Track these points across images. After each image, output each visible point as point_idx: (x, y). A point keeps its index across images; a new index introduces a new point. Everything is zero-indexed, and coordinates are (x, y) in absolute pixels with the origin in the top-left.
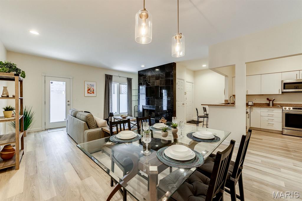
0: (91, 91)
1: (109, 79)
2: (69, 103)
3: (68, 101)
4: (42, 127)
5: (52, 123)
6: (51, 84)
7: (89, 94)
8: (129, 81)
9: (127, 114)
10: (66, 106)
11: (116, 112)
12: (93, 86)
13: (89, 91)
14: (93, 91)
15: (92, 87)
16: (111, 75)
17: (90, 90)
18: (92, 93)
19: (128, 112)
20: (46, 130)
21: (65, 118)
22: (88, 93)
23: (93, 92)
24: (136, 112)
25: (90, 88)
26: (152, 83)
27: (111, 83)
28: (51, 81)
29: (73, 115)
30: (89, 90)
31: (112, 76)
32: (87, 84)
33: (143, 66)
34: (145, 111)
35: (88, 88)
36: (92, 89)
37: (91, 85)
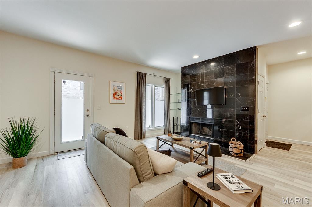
0: (118, 96)
1: (141, 78)
2: (88, 113)
3: (88, 111)
4: (49, 150)
5: (64, 143)
6: (63, 83)
7: (116, 100)
8: (167, 82)
9: (164, 128)
10: (84, 116)
11: (149, 126)
12: (121, 88)
13: (116, 96)
14: (122, 95)
15: (120, 90)
16: (144, 73)
17: (117, 94)
18: (119, 98)
19: (166, 125)
20: (56, 154)
21: (83, 136)
22: (114, 98)
23: (121, 98)
24: (176, 126)
25: (116, 91)
26: (207, 83)
27: (144, 84)
28: (63, 80)
29: (96, 136)
30: (115, 94)
31: (146, 74)
32: (114, 86)
33: (196, 57)
34: (193, 125)
35: (115, 91)
36: (120, 93)
37: (118, 86)
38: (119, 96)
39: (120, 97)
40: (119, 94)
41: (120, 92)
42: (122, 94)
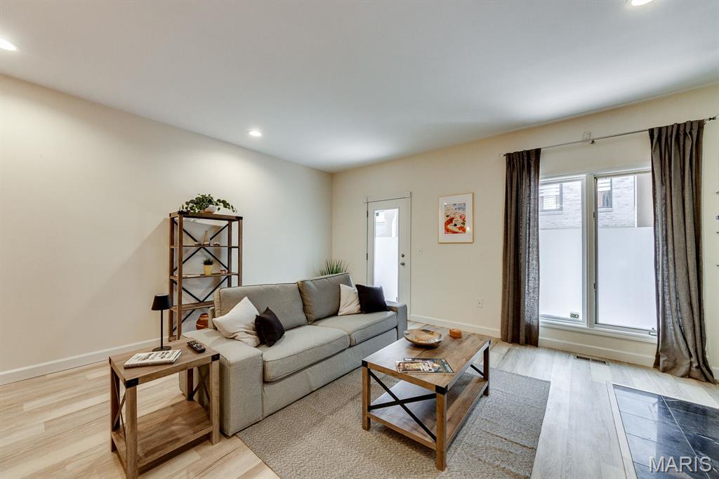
0: (455, 225)
2: (403, 260)
3: (403, 256)
6: (376, 216)
7: (451, 235)
10: (399, 266)
11: (574, 316)
12: (462, 207)
13: (450, 227)
14: (463, 224)
15: (460, 211)
17: (454, 222)
18: (457, 230)
22: (447, 231)
23: (463, 229)
25: (452, 216)
30: (450, 221)
31: (540, 150)
32: (445, 205)
35: (448, 216)
36: (459, 218)
37: (455, 205)
38: (458, 226)
39: (460, 228)
40: (458, 221)
41: (461, 217)
42: (466, 219)
